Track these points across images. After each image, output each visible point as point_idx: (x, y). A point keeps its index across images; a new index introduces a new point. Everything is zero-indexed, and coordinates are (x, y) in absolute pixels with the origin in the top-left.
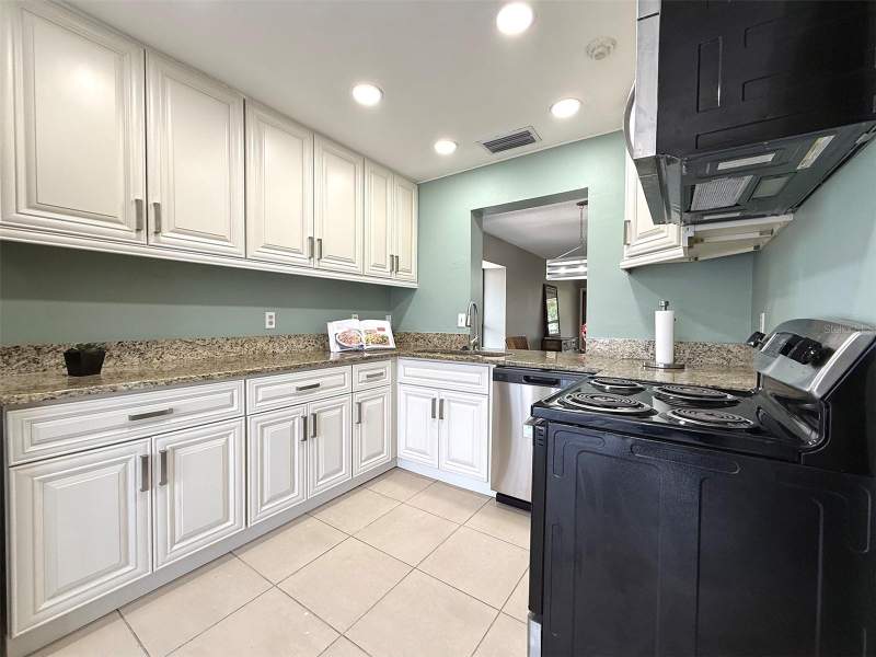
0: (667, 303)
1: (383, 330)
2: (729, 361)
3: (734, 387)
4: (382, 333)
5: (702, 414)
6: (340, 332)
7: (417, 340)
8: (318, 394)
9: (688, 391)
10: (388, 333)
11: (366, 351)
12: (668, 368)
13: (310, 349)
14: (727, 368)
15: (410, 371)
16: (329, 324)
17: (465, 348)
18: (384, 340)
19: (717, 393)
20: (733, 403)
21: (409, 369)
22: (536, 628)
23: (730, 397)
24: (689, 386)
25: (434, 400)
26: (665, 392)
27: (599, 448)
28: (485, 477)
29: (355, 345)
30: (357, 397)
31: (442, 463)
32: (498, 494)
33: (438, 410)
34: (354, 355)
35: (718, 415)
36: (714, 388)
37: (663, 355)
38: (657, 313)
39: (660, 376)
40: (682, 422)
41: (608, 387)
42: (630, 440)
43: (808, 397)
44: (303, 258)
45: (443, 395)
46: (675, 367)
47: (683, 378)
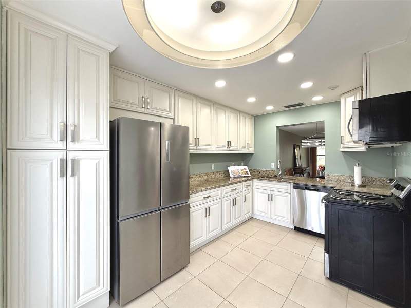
0: (358, 164)
1: (246, 169)
2: (384, 184)
3: (384, 194)
4: (246, 171)
5: (373, 201)
6: (232, 170)
7: (254, 172)
8: (236, 191)
9: (368, 195)
10: (248, 170)
11: (242, 177)
12: (360, 186)
13: (223, 176)
14: (383, 186)
15: (258, 184)
16: (229, 168)
17: (276, 176)
18: (247, 173)
19: (378, 196)
20: (383, 199)
21: (258, 183)
22: (327, 255)
23: (382, 197)
24: (368, 193)
25: (269, 194)
26: (360, 194)
27: (345, 209)
28: (290, 221)
29: (238, 175)
30: (244, 193)
31: (272, 216)
32: (295, 227)
33: (271, 198)
34: (239, 179)
35: (378, 202)
36: (377, 194)
37: (358, 182)
38: (355, 167)
39: (357, 189)
40: (368, 203)
41: (340, 193)
42: (354, 207)
43: (400, 198)
44: (225, 148)
45: (273, 193)
46: (362, 186)
47: (365, 190)
